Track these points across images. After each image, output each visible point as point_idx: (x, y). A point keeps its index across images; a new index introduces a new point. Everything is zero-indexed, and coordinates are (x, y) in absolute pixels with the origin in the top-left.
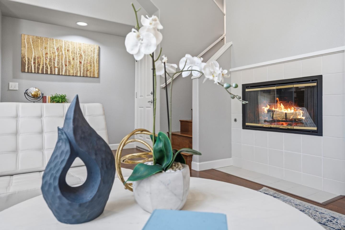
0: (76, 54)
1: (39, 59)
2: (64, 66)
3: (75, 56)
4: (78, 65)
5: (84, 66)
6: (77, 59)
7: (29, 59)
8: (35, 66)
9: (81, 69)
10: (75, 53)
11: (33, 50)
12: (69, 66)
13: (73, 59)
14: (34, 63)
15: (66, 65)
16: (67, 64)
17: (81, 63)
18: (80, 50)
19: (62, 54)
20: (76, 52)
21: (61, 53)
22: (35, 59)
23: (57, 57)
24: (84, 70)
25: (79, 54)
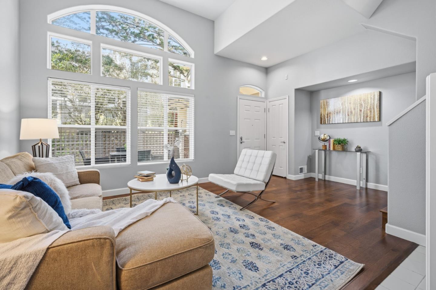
0: (357, 104)
1: (330, 114)
2: (347, 116)
3: (356, 106)
4: (358, 113)
5: (363, 113)
6: (358, 108)
7: (324, 115)
8: (327, 119)
9: (361, 116)
10: (355, 104)
11: (326, 109)
12: (351, 115)
13: (354, 109)
14: (327, 117)
15: (348, 115)
16: (350, 114)
17: (361, 111)
18: (360, 100)
19: (346, 107)
20: (357, 103)
21: (344, 107)
22: (327, 115)
23: (342, 110)
24: (364, 116)
25: (359, 104)
